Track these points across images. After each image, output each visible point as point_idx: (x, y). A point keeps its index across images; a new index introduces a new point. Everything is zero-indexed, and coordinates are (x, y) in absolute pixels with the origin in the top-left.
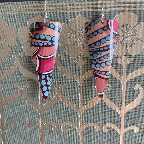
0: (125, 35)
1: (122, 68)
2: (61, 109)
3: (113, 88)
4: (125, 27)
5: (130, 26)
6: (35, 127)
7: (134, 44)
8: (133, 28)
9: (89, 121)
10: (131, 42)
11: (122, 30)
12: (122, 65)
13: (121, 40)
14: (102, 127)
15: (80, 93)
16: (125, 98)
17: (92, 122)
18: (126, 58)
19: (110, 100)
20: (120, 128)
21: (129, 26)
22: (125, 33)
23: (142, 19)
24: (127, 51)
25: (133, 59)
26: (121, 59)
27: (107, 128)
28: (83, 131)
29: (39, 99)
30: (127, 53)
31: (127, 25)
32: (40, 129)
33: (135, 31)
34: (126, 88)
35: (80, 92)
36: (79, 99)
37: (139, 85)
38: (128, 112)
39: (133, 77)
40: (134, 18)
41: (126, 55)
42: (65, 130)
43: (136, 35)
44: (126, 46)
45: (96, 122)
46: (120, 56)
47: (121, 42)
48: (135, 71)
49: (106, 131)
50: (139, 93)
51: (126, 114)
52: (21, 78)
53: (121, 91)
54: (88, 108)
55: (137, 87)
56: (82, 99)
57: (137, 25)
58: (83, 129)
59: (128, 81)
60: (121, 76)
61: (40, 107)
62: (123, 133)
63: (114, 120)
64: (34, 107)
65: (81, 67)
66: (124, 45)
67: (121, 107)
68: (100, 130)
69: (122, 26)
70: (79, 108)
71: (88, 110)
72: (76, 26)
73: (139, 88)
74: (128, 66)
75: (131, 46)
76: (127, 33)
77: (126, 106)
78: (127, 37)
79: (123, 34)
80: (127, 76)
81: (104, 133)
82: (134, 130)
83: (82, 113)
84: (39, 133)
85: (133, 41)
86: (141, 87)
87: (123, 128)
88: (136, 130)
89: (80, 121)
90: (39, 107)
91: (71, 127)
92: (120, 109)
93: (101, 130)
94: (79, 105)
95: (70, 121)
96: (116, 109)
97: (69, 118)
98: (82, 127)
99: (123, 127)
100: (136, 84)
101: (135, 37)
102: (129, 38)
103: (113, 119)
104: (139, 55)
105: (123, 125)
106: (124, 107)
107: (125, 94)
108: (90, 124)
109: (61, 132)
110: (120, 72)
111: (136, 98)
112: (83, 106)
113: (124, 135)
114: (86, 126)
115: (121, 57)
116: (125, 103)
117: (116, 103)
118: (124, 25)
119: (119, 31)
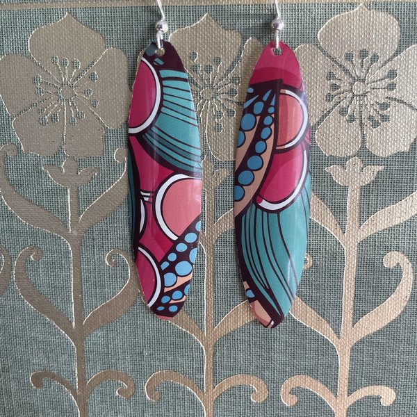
0: (359, 88)
1: (344, 197)
2: (143, 332)
3: (314, 263)
4: (357, 61)
5: (375, 58)
6: (58, 387)
7: (385, 118)
8: (386, 63)
9: (235, 369)
10: (376, 110)
11: (347, 72)
12: (345, 189)
13: (343, 104)
14: (278, 386)
15: (207, 280)
16: (353, 295)
17: (245, 371)
18: (360, 164)
19: (305, 301)
20: (334, 390)
21: (370, 57)
22: (359, 80)
23: (413, 34)
24: (363, 141)
25: (381, 168)
26: (343, 166)
27: (293, 392)
28: (216, 402)
29: (69, 296)
30: (363, 146)
31: (364, 54)
32: (74, 393)
33: (392, 74)
34: (358, 262)
35: (208, 276)
36: (202, 299)
37: (401, 255)
38: (362, 341)
39: (380, 228)
40: (387, 29)
41: (358, 154)
42: (157, 397)
43: (393, 89)
44: (361, 124)
45: (259, 372)
46: (340, 159)
47: (343, 112)
48: (386, 209)
49: (288, 401)
50: (398, 281)
51: (358, 348)
52: (10, 227)
53: (341, 274)
54: (232, 327)
55: (393, 259)
56: (212, 300)
57: (398, 52)
58: (214, 393)
59: (365, 241)
60: (342, 224)
61: (74, 323)
62: (346, 407)
63: (316, 365)
64: (54, 324)
65: (208, 194)
66: (352, 119)
67: (339, 326)
68: (270, 398)
69: (349, 57)
70: (201, 328)
71: (232, 334)
72: (194, 54)
73: (398, 264)
74: (366, 191)
75: (375, 124)
76: (363, 81)
77: (355, 320)
78: (364, 95)
79: (351, 84)
80: (360, 225)
81: (283, 408)
82: (379, 398)
83: (211, 343)
84: (72, 407)
85: (384, 106)
86: (406, 260)
87: (346, 392)
88: (387, 396)
89: (207, 368)
90: (71, 323)
91: (176, 389)
92: (337, 331)
93: (274, 398)
94: (202, 317)
95: (173, 368)
96: (325, 331)
97: (169, 359)
98: (214, 387)
99: (346, 388)
100: (388, 249)
101: (391, 94)
102: (371, 99)
103: (313, 362)
104: (400, 155)
105: (347, 382)
106: (351, 323)
107: (353, 283)
108: (238, 380)
109: (145, 402)
110: (339, 211)
111: (389, 296)
112: (216, 320)
113: (347, 412)
114: (226, 385)
115: (342, 162)
116: (352, 311)
117: (322, 312)
118: (356, 54)
119: (339, 73)
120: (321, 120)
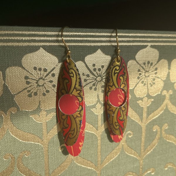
0: (147, 74)
1: (142, 110)
3: (133, 134)
5: (152, 64)
7: (154, 83)
8: (154, 65)
10: (151, 81)
11: (143, 69)
12: (142, 108)
13: (142, 80)
18: (147, 99)
21: (150, 63)
25: (153, 100)
26: (142, 100)
30: (148, 93)
33: (156, 69)
41: (146, 96)
44: (147, 86)
46: (141, 98)
47: (142, 82)
57: (158, 62)
60: (142, 119)
66: (145, 84)
69: (144, 64)
76: (148, 72)
78: (149, 76)
79: (145, 73)
100: (154, 125)
101: (156, 75)
104: (158, 95)
110: (141, 115)
112: (102, 161)
117: (135, 149)
118: (146, 63)
119: (142, 70)
120: (136, 86)
